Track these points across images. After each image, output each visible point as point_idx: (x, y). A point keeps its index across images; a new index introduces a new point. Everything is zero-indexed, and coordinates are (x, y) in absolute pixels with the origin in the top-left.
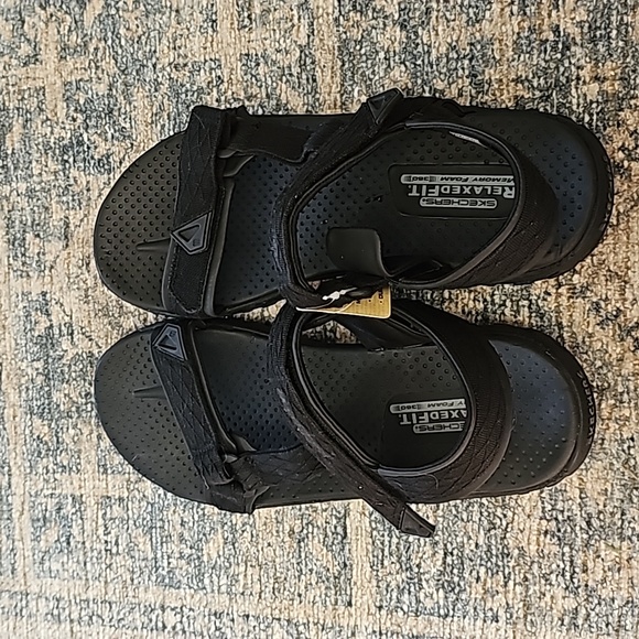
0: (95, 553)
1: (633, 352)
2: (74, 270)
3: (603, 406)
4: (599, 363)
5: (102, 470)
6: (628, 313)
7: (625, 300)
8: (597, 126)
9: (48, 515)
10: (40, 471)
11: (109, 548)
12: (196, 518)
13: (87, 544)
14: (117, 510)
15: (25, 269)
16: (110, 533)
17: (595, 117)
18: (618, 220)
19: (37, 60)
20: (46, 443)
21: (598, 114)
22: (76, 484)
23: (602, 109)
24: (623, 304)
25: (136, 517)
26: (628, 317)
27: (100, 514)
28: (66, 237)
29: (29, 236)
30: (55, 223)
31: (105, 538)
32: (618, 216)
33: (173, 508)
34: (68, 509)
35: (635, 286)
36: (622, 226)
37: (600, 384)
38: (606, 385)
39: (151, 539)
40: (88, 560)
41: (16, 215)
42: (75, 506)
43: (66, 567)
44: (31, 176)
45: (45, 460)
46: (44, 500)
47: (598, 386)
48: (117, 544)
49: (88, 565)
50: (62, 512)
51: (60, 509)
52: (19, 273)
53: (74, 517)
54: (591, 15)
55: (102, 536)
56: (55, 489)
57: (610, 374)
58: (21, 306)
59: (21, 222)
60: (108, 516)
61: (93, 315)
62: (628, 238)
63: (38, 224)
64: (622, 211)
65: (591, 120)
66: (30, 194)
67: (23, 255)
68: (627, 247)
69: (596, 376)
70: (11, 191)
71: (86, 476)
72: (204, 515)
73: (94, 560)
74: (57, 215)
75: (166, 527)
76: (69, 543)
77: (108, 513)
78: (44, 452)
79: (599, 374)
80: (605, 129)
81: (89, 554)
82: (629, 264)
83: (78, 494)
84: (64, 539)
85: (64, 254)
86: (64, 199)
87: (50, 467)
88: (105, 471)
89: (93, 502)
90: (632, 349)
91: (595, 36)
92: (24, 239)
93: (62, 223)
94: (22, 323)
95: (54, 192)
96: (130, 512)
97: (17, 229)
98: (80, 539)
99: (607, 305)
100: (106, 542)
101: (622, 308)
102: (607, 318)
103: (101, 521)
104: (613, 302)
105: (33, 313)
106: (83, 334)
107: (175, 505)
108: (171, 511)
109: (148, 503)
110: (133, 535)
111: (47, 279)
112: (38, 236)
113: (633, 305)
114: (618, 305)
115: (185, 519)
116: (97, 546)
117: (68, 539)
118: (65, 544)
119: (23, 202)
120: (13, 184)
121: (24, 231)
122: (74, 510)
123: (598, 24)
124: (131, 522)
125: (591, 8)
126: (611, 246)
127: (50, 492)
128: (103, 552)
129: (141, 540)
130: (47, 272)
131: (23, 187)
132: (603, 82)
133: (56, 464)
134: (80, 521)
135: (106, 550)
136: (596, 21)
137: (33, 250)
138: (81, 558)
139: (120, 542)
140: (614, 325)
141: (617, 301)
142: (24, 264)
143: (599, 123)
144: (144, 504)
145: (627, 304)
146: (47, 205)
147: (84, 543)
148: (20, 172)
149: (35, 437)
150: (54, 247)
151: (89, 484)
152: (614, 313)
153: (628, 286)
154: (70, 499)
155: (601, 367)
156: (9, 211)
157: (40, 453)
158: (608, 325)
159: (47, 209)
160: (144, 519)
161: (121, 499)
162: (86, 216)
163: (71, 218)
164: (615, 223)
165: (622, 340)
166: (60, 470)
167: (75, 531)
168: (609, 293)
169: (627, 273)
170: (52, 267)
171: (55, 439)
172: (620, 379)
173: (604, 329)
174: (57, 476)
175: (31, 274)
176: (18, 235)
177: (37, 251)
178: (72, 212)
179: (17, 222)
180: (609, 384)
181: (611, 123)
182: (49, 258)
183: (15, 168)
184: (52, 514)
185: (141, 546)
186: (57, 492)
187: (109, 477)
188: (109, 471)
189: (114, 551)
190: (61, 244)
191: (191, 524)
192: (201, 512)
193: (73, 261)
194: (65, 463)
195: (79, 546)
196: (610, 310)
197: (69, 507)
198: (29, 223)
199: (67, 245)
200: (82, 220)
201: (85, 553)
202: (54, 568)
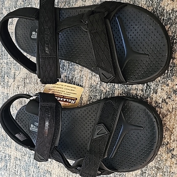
0: (12, 173)
1: (171, 158)
2: (15, 88)
3: (158, 174)
4: (159, 159)
5: (16, 149)
6: (171, 144)
7: (171, 139)
8: (170, 75)
9: (2, 158)
10: (2, 145)
11: (15, 172)
12: (37, 172)
13: (11, 169)
14: (18, 162)
15: (4, 85)
16: (16, 168)
17: (169, 72)
18: (172, 110)
19: (12, 24)
20: (4, 137)
21: (170, 70)
22: (10, 151)
23: (172, 69)
24: (170, 141)
25: (23, 166)
26: (171, 146)
27: (15, 162)
28: (14, 78)
29: (6, 76)
30: (12, 74)
31: (15, 169)
32: (172, 109)
33: (32, 166)
34: (7, 158)
35: (175, 135)
36: (173, 113)
37: (158, 166)
38: (160, 167)
39: (26, 173)
40: (10, 174)
41: (3, 69)
42: (9, 158)
43: (5, 174)
44: (8, 58)
45: (3, 142)
46: (2, 153)
47: (157, 167)
48: (17, 172)
49: (10, 175)
50: (6, 158)
51: (5, 157)
52: (2, 86)
53: (8, 161)
54: (173, 34)
55: (14, 168)
56: (5, 151)
57: (162, 164)
58: (2, 96)
59: (4, 71)
60: (16, 163)
61: (18, 103)
62: (175, 117)
63: (8, 73)
64: (174, 107)
65: (168, 72)
66: (7, 63)
67: (4, 81)
68: (174, 121)
69: (157, 163)
70: (3, 62)
71: (12, 150)
72: (39, 171)
73: (12, 175)
74: (13, 72)
75: (30, 171)
76: (6, 168)
77: (16, 162)
78: (3, 140)
79: (158, 163)
80: (172, 76)
81: (11, 172)
82: (174, 127)
83: (10, 154)
84: (5, 166)
85: (13, 83)
86: (15, 67)
87: (4, 145)
88: (17, 150)
89: (13, 158)
90: (171, 157)
91: (173, 42)
92: (4, 76)
93: (14, 74)
94: (2, 101)
95: (13, 64)
96: (21, 164)
97: (3, 73)
98: (9, 167)
99: (164, 139)
100: (15, 170)
101: (169, 142)
102: (164, 144)
103: (14, 164)
104: (167, 139)
105: (4, 99)
106: (15, 108)
107: (33, 165)
108: (31, 167)
109: (26, 163)
110: (21, 171)
111: (9, 90)
112: (8, 76)
113: (173, 142)
114: (168, 141)
115: (34, 171)
116: (13, 171)
117: (6, 166)
118: (5, 168)
119: (5, 66)
120: (3, 60)
121: (5, 74)
122: (8, 159)
123: (175, 38)
124: (21, 167)
125: (173, 32)
126: (169, 119)
127: (3, 151)
128: (14, 173)
129: (23, 173)
130: (9, 87)
131: (5, 61)
132: (174, 59)
133: (6, 144)
134: (9, 162)
135: (15, 173)
136: (174, 36)
137: (6, 81)
138: (9, 173)
139: (18, 172)
140: (166, 147)
141: (168, 139)
142: (4, 84)
143: (170, 74)
144: (25, 163)
145: (171, 141)
146: (10, 68)
147: (10, 169)
148: (5, 57)
149: (2, 135)
150: (11, 80)
151: (13, 152)
152: (166, 143)
153: (172, 135)
154: (8, 155)
155: (160, 161)
156: (2, 68)
157: (2, 140)
158: (164, 147)
159: (10, 69)
160: (24, 167)
161: (20, 159)
162: (19, 73)
163: (16, 73)
164: (171, 111)
165: (168, 153)
166: (6, 146)
167: (8, 165)
168: (166, 136)
169: (172, 130)
170: (10, 86)
171: (6, 137)
172: (165, 166)
173: (162, 148)
174: (6, 147)
175: (5, 87)
176: (3, 75)
177: (7, 81)
178: (16, 71)
179: (3, 71)
180: (161, 168)
181: (174, 75)
182: (10, 83)
183: (4, 55)
184: (3, 158)
185: (23, 174)
186: (5, 152)
187: (18, 152)
188: (18, 150)
189: (17, 174)
190: (13, 80)
191: (36, 173)
192: (38, 170)
193: (15, 86)
194: (8, 145)
195: (9, 169)
196: (165, 142)
197: (7, 157)
198: (6, 72)
199: (14, 81)
200: (18, 74)
201: (10, 172)
202: (2, 174)
